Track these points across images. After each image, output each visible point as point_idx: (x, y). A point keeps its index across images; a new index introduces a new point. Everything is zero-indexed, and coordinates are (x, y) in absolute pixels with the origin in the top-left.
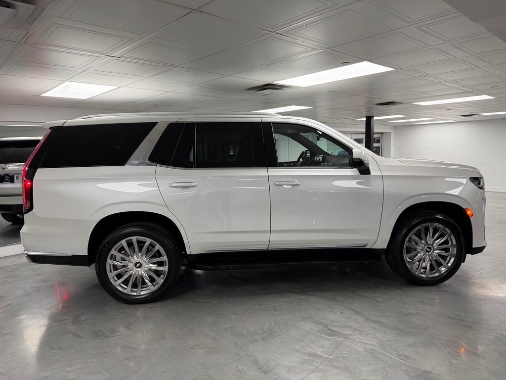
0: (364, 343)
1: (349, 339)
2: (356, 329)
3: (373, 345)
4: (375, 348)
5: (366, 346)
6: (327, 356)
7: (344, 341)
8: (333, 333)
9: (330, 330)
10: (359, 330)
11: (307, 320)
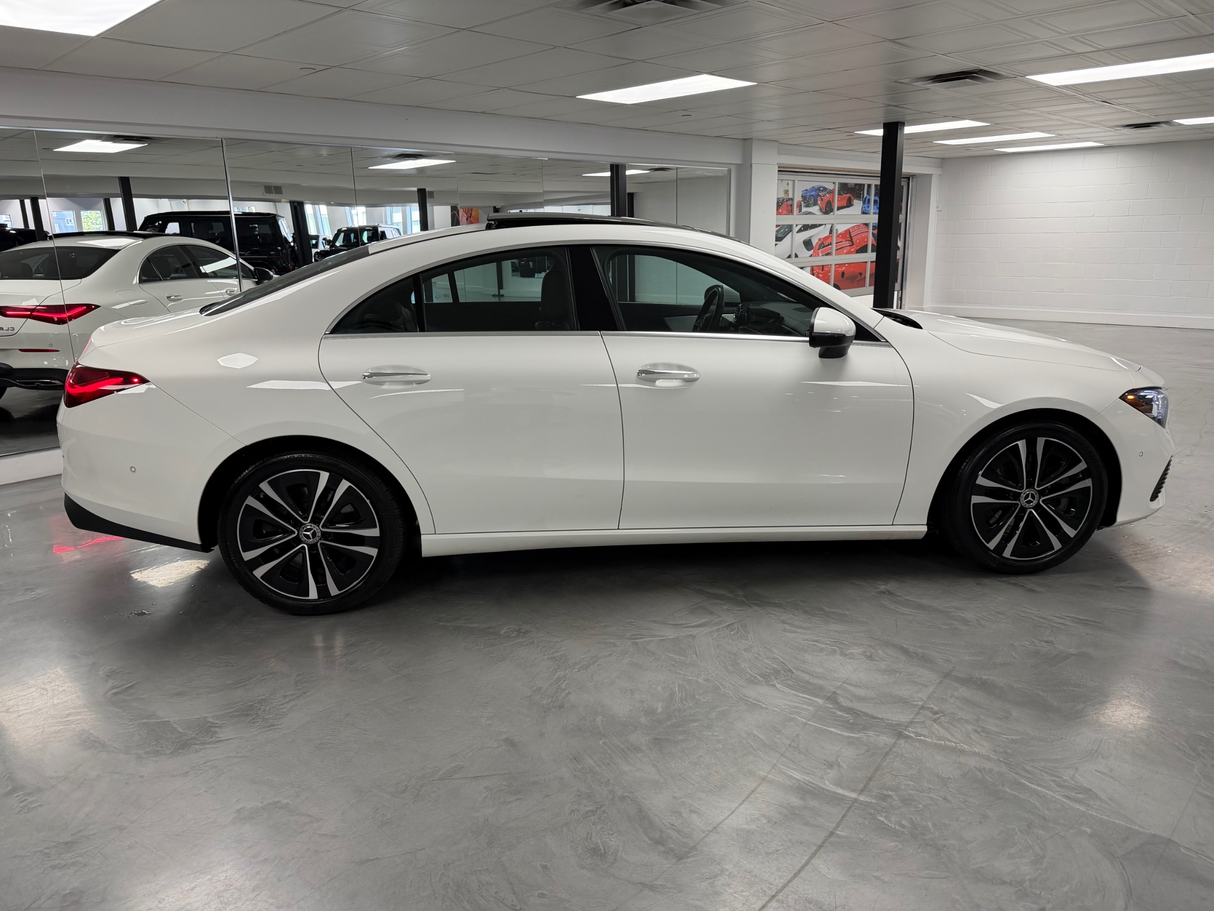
0: (953, 750)
1: (909, 737)
2: (922, 708)
4: (988, 765)
5: (962, 759)
6: (853, 795)
9: (848, 710)
10: (931, 709)
11: (775, 682)
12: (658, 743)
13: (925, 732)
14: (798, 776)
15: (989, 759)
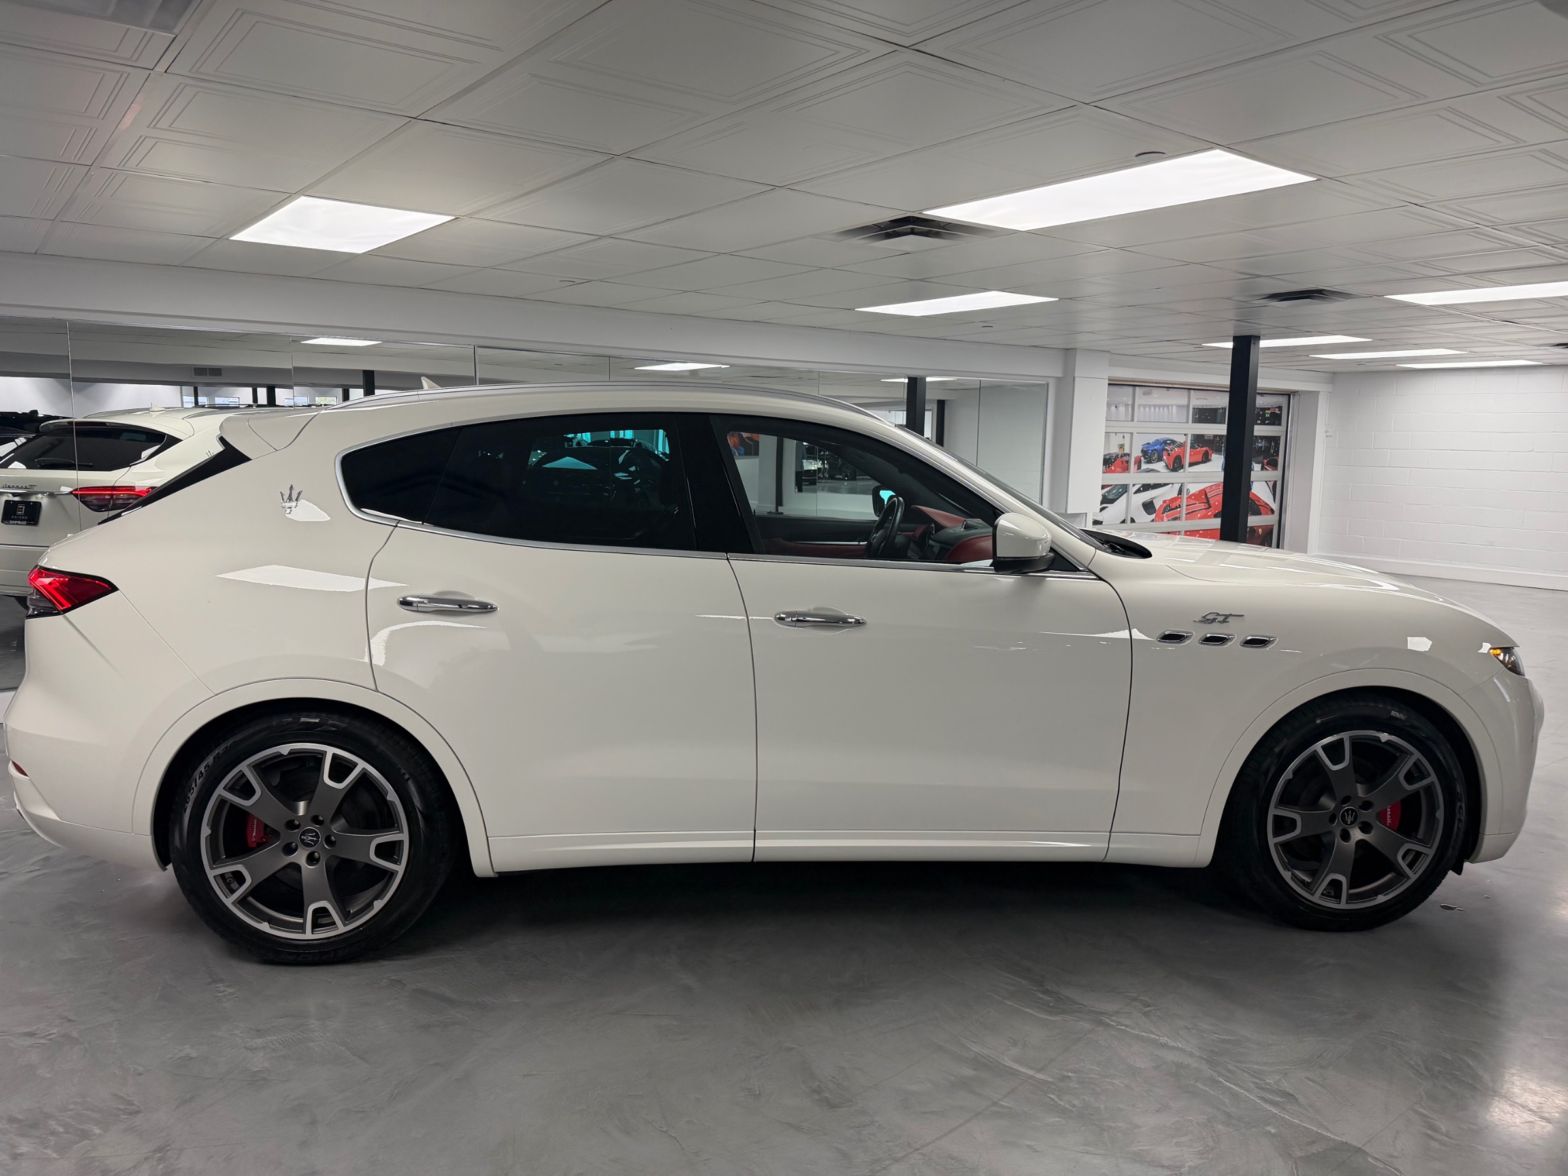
0: (1155, 1043)
1: (1108, 1025)
2: (1135, 1000)
3: (1181, 1050)
4: (1188, 1061)
5: (1161, 1053)
6: (1031, 1073)
7: (1091, 1031)
8: (1059, 1005)
14: (978, 1050)
15: (1191, 1055)
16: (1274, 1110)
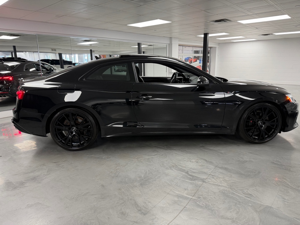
0: (217, 185)
1: (206, 182)
2: (210, 175)
3: (223, 186)
4: (226, 189)
5: (219, 187)
6: (191, 197)
7: (202, 184)
8: (193, 178)
9: (191, 175)
10: (212, 175)
11: (173, 169)
12: (141, 184)
13: (210, 181)
14: (177, 193)
15: (226, 187)
16: (249, 199)
